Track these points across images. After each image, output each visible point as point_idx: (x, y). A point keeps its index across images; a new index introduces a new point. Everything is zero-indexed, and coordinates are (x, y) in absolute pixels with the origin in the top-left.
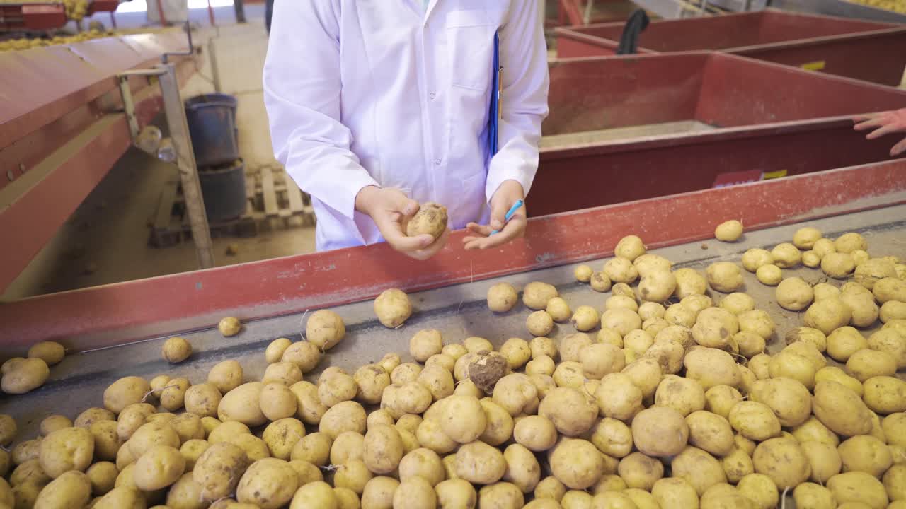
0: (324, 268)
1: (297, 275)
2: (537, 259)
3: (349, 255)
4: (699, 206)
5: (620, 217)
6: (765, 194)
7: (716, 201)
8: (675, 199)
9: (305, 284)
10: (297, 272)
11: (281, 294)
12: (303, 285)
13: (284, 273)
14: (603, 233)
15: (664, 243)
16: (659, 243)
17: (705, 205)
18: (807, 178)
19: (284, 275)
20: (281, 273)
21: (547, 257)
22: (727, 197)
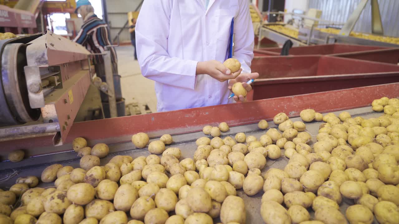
0: (204, 113)
1: (193, 116)
2: (289, 114)
3: (214, 109)
4: (352, 94)
5: (321, 97)
6: (378, 90)
7: (358, 92)
8: (342, 91)
9: (196, 120)
10: (193, 115)
11: (186, 124)
12: (195, 121)
13: (187, 115)
14: (315, 104)
15: (339, 109)
16: (338, 109)
17: (355, 94)
18: (394, 84)
19: (187, 116)
20: (186, 115)
21: (293, 112)
22: (363, 91)
